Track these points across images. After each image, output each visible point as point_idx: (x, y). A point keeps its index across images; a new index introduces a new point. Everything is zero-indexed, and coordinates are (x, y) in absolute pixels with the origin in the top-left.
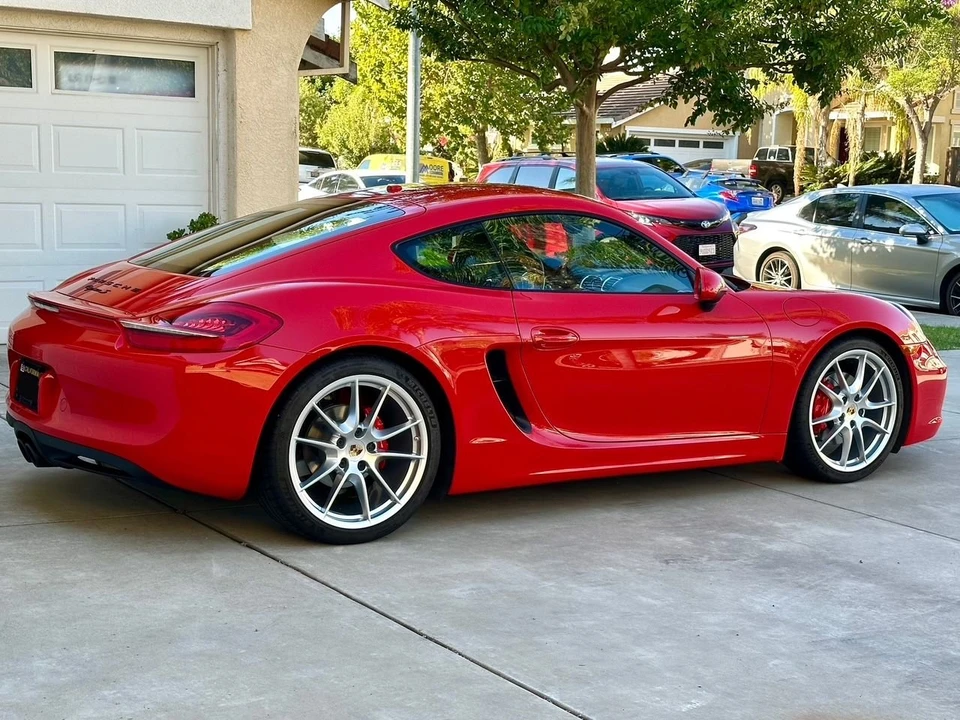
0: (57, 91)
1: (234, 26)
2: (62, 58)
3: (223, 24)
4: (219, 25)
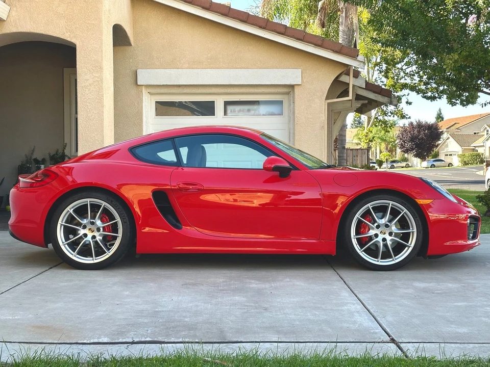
0: (225, 116)
1: (293, 83)
2: (227, 104)
3: (288, 83)
4: (287, 84)
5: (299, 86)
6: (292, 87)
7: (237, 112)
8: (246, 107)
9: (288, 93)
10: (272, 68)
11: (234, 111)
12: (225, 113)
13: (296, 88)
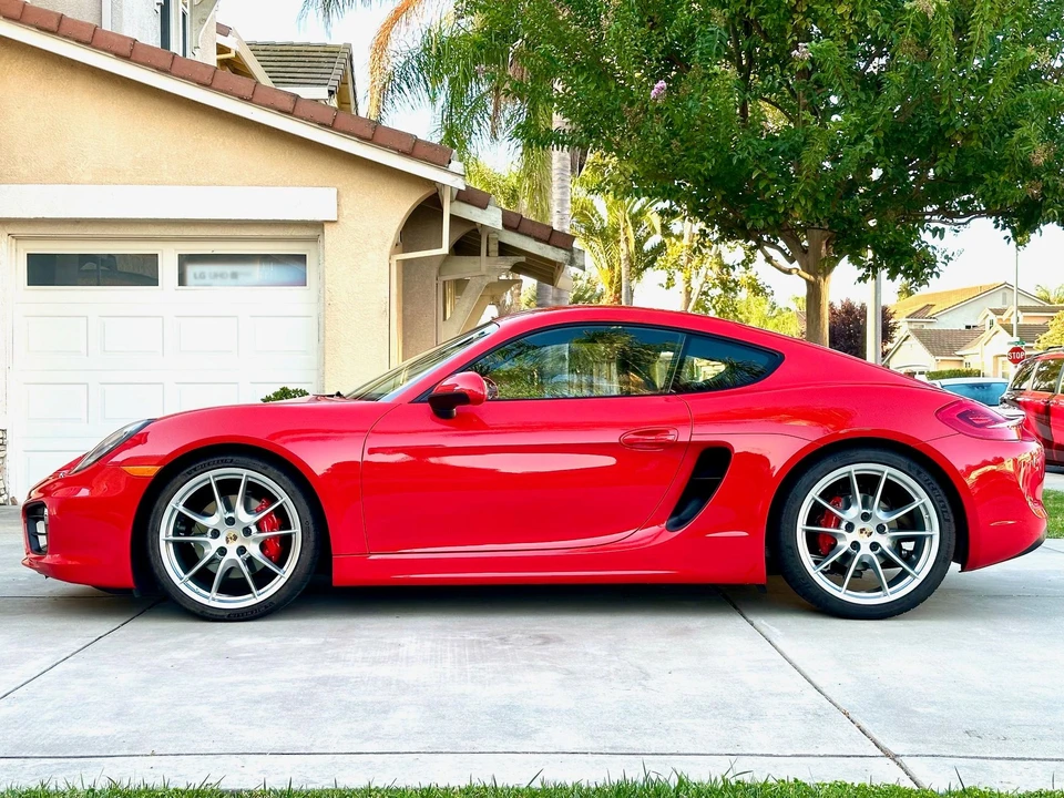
5: (335, 225)
6: (319, 225)
7: (207, 278)
8: (228, 269)
9: (315, 240)
10: (275, 184)
11: (202, 276)
12: (182, 281)
13: (327, 227)
